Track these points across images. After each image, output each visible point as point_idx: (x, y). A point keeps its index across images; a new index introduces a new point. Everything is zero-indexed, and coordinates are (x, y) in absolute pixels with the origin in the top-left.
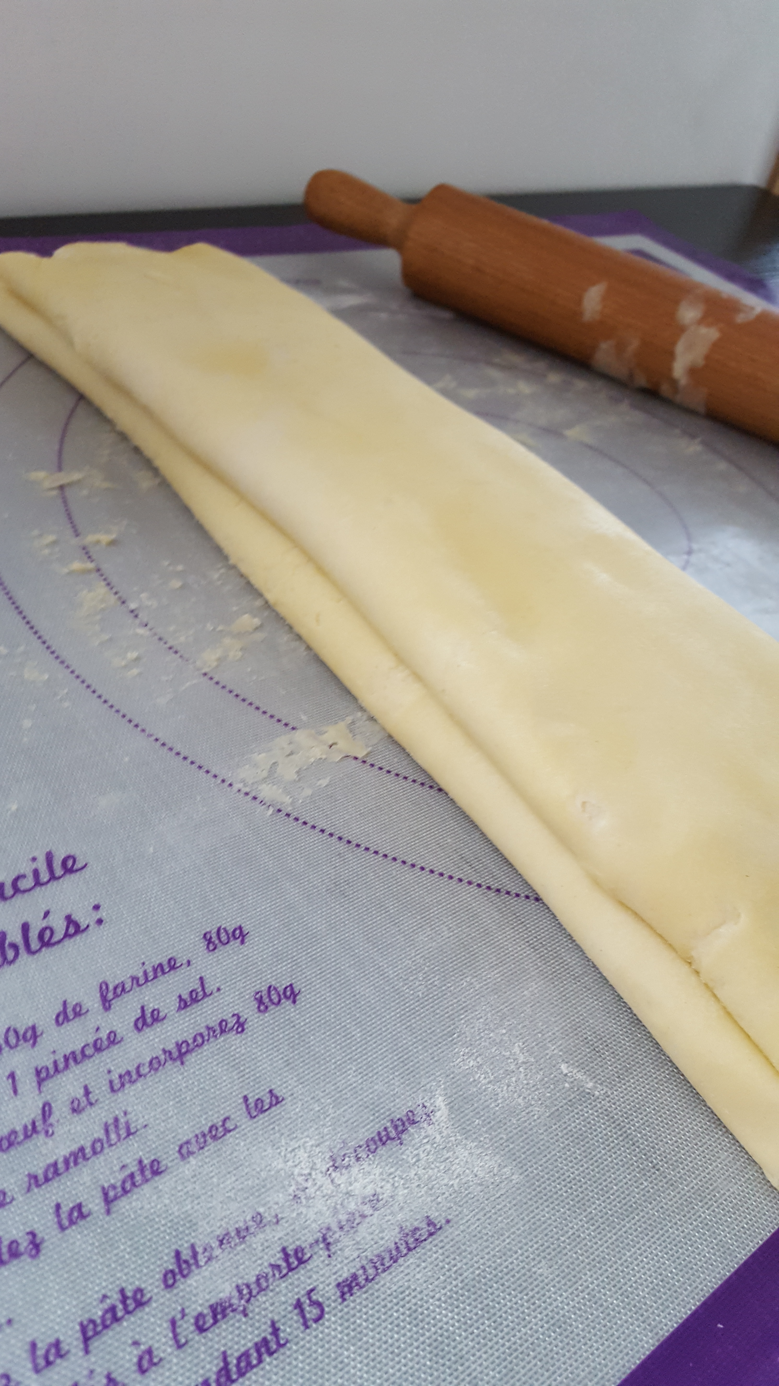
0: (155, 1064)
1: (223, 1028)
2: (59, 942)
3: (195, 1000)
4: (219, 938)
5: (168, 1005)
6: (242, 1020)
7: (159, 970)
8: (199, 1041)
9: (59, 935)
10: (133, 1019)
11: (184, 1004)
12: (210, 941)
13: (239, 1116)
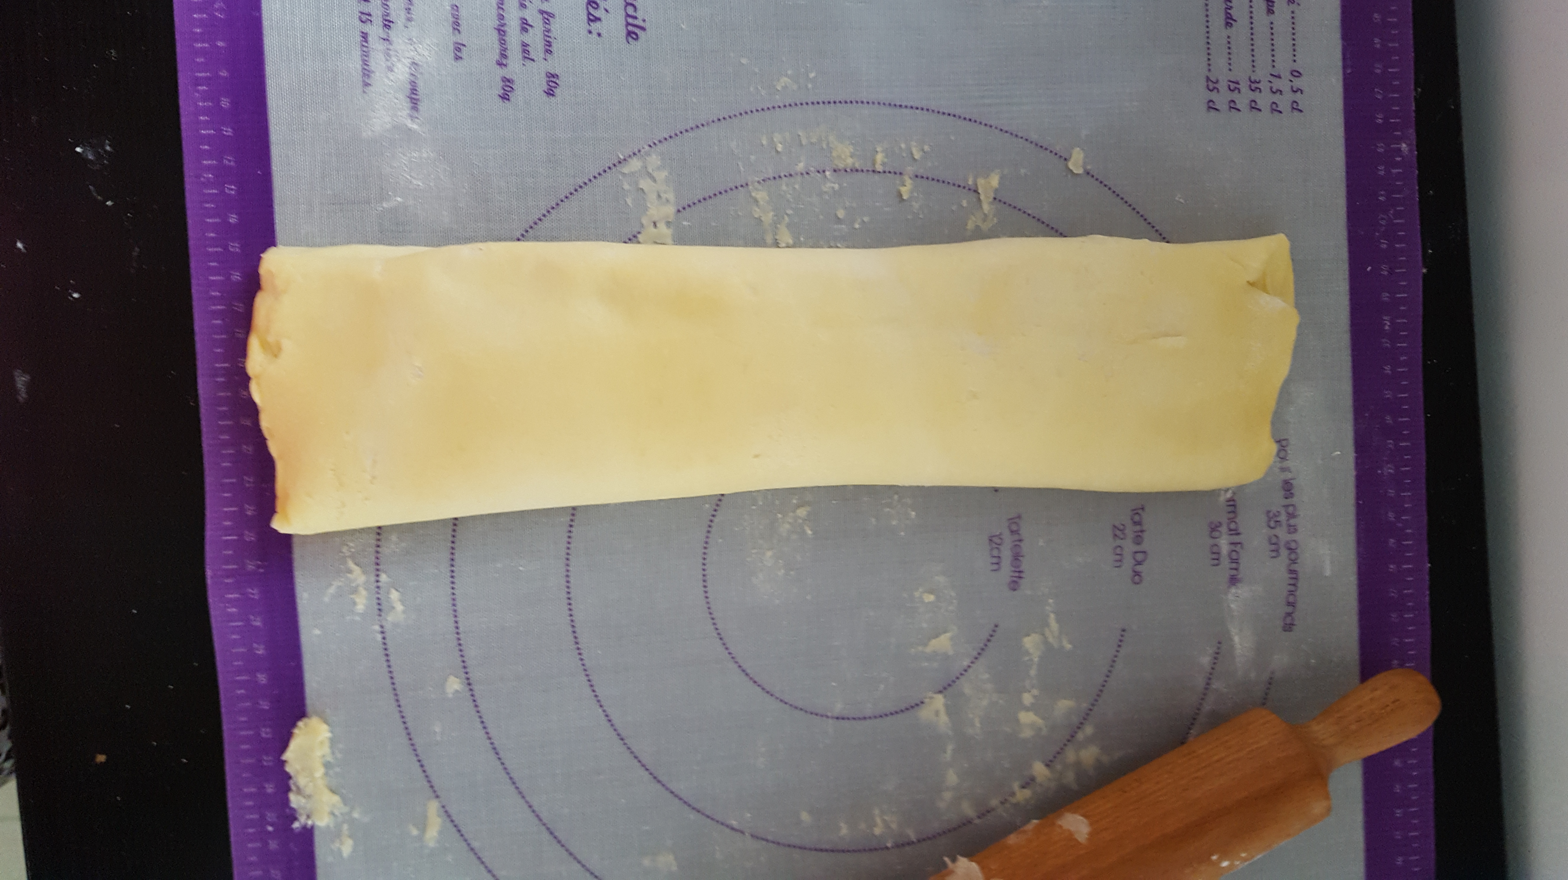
0: (501, 17)
1: (504, 56)
2: (587, 8)
3: (524, 51)
4: (552, 81)
5: (527, 38)
6: (503, 67)
7: (549, 44)
8: (502, 42)
9: (592, 11)
10: (528, 19)
11: (525, 45)
12: (553, 76)
13: (459, 39)
